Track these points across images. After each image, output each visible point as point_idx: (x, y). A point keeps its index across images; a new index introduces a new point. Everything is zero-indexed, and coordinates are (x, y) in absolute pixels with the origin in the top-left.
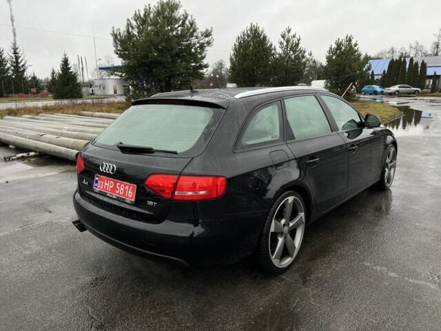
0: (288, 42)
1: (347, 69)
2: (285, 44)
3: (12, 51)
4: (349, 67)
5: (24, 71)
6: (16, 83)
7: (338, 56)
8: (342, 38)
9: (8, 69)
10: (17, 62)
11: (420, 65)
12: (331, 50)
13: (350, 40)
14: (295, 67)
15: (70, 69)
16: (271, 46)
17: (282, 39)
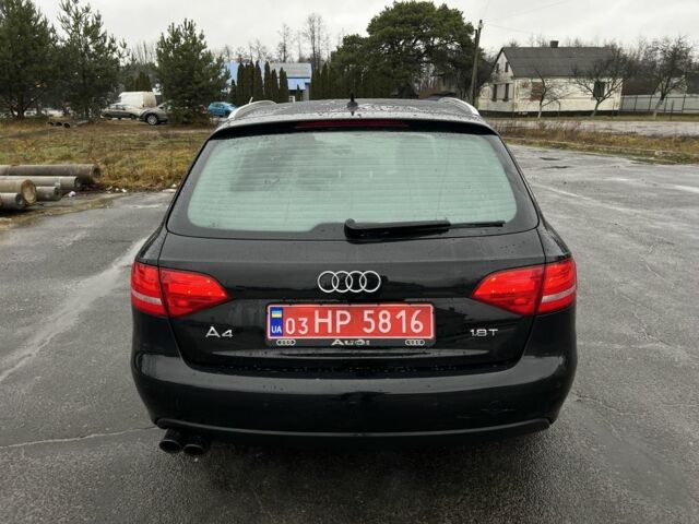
0: (78, 18)
4: (198, 71)
7: (177, 53)
11: (278, 75)
13: (191, 28)
14: (100, 66)
17: (64, 13)
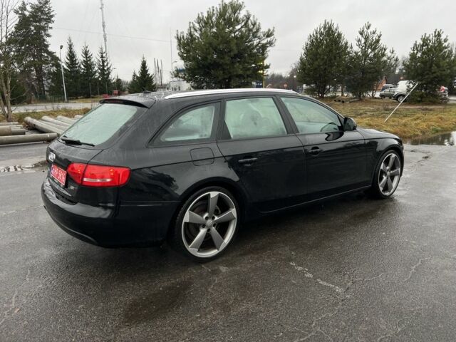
0: (366, 38)
1: (434, 68)
2: (363, 41)
3: (100, 55)
4: (436, 65)
5: (109, 74)
6: (102, 85)
7: (423, 53)
8: (430, 33)
9: (96, 72)
10: (103, 66)
12: (415, 47)
13: (439, 35)
14: (372, 66)
15: (147, 71)
16: (346, 43)
17: (360, 36)
